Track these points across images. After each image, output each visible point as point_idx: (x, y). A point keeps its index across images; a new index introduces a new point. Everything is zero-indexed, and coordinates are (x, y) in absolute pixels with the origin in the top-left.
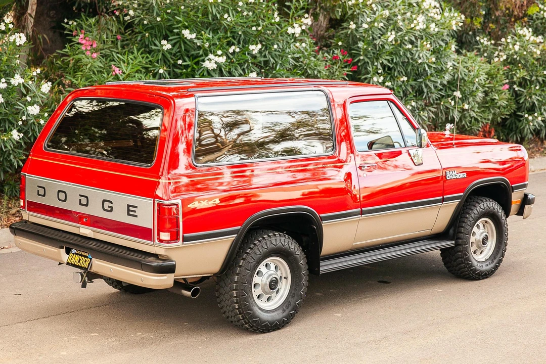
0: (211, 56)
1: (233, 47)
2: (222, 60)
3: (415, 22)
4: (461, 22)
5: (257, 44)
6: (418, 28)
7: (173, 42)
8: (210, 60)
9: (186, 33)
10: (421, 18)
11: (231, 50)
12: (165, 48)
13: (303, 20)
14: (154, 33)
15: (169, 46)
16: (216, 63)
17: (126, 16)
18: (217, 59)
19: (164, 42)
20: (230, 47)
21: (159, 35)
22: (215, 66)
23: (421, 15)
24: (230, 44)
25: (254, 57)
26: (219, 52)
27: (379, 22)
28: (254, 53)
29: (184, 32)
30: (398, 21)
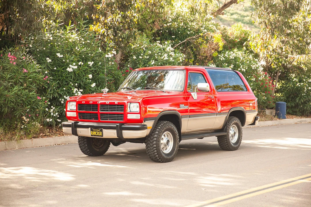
0: (70, 66)
1: (80, 62)
2: (76, 67)
3: (163, 56)
4: (184, 58)
5: (91, 62)
6: (165, 59)
7: (52, 59)
8: (70, 67)
9: (58, 55)
10: (166, 55)
11: (79, 64)
12: (48, 61)
13: (112, 52)
14: (42, 55)
15: (50, 61)
16: (73, 69)
17: (27, 49)
18: (73, 67)
19: (48, 59)
20: (79, 62)
21: (45, 56)
22: (72, 70)
23: (166, 54)
24: (79, 61)
25: (90, 68)
26: (74, 64)
27: (147, 56)
28: (90, 65)
29: (57, 54)
30: (156, 56)
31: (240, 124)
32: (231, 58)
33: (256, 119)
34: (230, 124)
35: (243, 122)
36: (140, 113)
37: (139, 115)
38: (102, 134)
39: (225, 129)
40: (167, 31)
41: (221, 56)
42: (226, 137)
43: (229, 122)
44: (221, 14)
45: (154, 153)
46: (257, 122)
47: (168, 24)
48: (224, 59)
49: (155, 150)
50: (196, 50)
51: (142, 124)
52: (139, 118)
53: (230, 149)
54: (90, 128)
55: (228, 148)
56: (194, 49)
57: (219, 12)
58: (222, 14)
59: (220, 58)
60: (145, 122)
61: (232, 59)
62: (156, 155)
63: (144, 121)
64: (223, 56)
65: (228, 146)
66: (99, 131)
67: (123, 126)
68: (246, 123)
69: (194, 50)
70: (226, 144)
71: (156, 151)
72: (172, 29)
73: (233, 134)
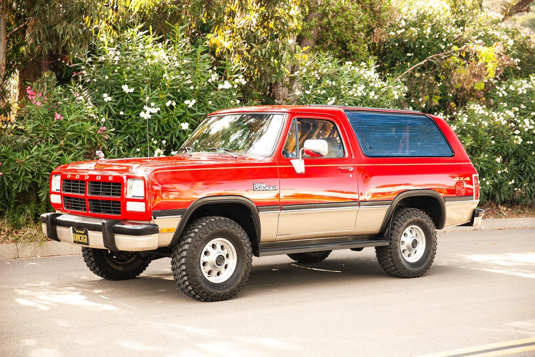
0: (146, 108)
1: (170, 102)
2: (156, 110)
3: (354, 89)
4: (404, 93)
5: (192, 100)
6: (355, 95)
7: (113, 96)
8: (145, 111)
9: (125, 88)
11: (167, 104)
12: (106, 100)
14: (103, 89)
15: (109, 98)
16: (151, 114)
18: (150, 109)
19: (105, 95)
20: (168, 101)
22: (150, 117)
26: (153, 104)
27: (321, 90)
28: (189, 107)
29: (123, 87)
30: (342, 90)
31: (430, 224)
32: (521, 92)
33: (475, 214)
34: (400, 225)
35: (438, 219)
36: (144, 200)
37: (143, 204)
38: (88, 240)
39: (386, 234)
40: (397, 44)
41: (501, 89)
42: (389, 250)
43: (399, 219)
44: (523, 10)
45: (184, 282)
46: (478, 220)
47: (399, 32)
48: (506, 94)
49: (184, 276)
50: (444, 78)
51: (151, 222)
52: (143, 210)
53: (402, 274)
54: (71, 228)
55: (396, 272)
56: (442, 76)
57: (521, 8)
58: (525, 10)
59: (498, 92)
60: (155, 218)
61: (522, 95)
62: (188, 286)
63: (152, 217)
64: (504, 88)
65: (396, 269)
66: (83, 234)
67: (116, 225)
68: (446, 222)
69: (442, 79)
70: (392, 264)
71: (186, 278)
72: (406, 41)
73: (411, 243)
